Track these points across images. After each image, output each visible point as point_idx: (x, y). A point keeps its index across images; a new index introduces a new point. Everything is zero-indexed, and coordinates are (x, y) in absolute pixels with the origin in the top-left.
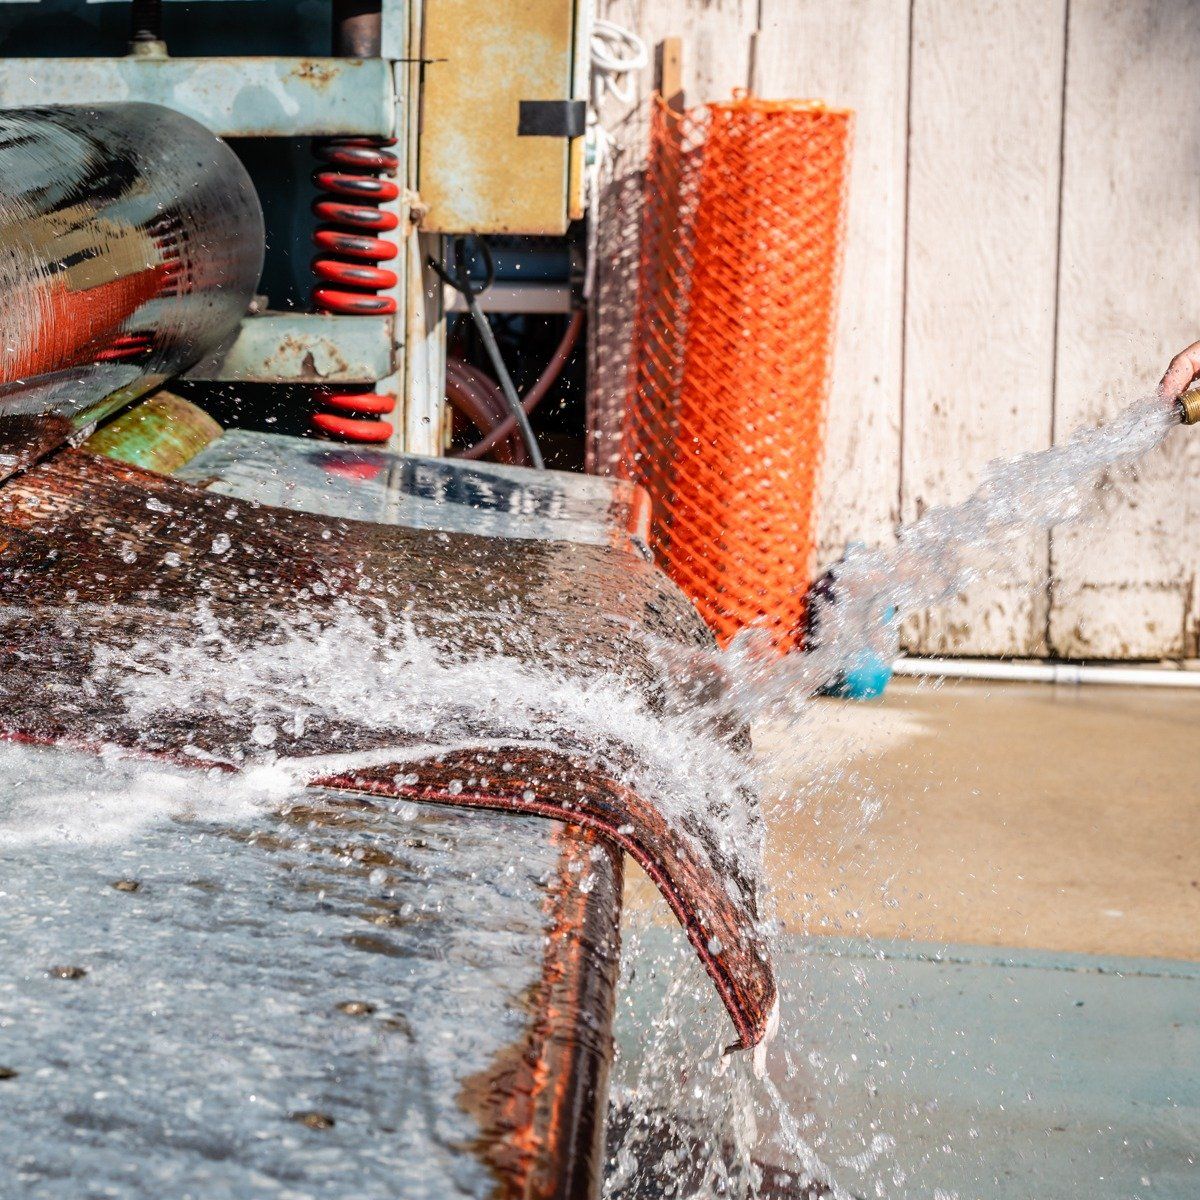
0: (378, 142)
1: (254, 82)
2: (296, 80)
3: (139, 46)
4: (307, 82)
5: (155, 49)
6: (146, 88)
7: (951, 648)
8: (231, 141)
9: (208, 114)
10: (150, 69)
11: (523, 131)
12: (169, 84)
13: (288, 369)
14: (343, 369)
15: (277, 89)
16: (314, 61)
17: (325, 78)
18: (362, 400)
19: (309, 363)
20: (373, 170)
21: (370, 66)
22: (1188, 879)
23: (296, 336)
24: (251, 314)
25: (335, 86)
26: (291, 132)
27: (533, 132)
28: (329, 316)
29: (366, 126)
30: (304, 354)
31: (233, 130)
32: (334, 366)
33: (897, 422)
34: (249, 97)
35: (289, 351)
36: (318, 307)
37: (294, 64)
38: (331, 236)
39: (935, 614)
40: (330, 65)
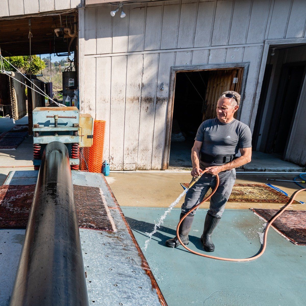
0: (78, 143)
1: (67, 138)
3: (56, 135)
4: (72, 138)
5: (57, 135)
6: (57, 139)
7: (114, 170)
8: (64, 144)
9: (63, 141)
10: (57, 137)
11: (87, 138)
12: (59, 138)
14: (75, 164)
15: (69, 139)
16: (72, 136)
17: (73, 138)
18: (76, 166)
19: (72, 163)
20: (77, 146)
22: (143, 197)
23: (71, 161)
25: (74, 139)
26: (70, 143)
27: (88, 138)
28: (74, 159)
29: (77, 142)
31: (65, 143)
33: (109, 149)
34: (66, 140)
37: (70, 137)
38: (74, 152)
39: (113, 167)
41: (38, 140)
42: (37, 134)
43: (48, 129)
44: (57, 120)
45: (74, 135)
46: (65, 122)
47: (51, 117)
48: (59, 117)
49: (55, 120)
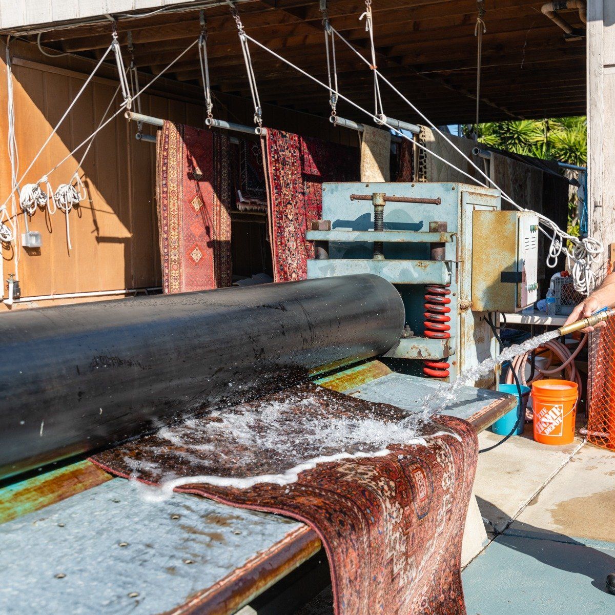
0: (442, 286)
1: (405, 268)
2: (417, 267)
3: (375, 256)
4: (420, 268)
5: (380, 257)
6: (374, 269)
8: (396, 284)
9: (392, 277)
10: (378, 264)
11: (502, 281)
12: (381, 268)
13: (413, 355)
14: (430, 355)
15: (412, 270)
16: (422, 261)
17: (425, 267)
19: (420, 353)
20: (442, 295)
21: (438, 264)
23: (416, 345)
24: (403, 337)
25: (428, 268)
26: (415, 283)
27: (506, 281)
28: (427, 338)
30: (418, 350)
32: (427, 354)
34: (404, 272)
35: (414, 349)
36: (425, 336)
37: (416, 262)
38: (429, 314)
40: (427, 263)
41: (320, 269)
42: (322, 251)
43: (350, 234)
44: (380, 208)
45: (431, 258)
46: (416, 221)
47: (364, 198)
48: (386, 200)
49: (376, 206)
